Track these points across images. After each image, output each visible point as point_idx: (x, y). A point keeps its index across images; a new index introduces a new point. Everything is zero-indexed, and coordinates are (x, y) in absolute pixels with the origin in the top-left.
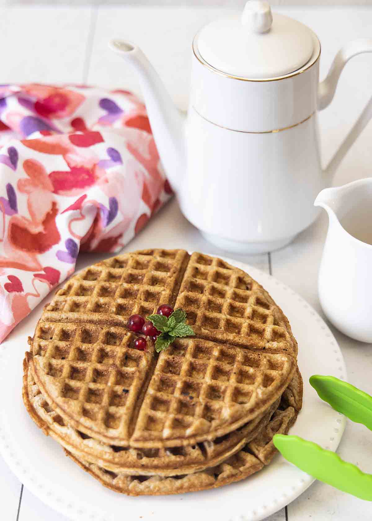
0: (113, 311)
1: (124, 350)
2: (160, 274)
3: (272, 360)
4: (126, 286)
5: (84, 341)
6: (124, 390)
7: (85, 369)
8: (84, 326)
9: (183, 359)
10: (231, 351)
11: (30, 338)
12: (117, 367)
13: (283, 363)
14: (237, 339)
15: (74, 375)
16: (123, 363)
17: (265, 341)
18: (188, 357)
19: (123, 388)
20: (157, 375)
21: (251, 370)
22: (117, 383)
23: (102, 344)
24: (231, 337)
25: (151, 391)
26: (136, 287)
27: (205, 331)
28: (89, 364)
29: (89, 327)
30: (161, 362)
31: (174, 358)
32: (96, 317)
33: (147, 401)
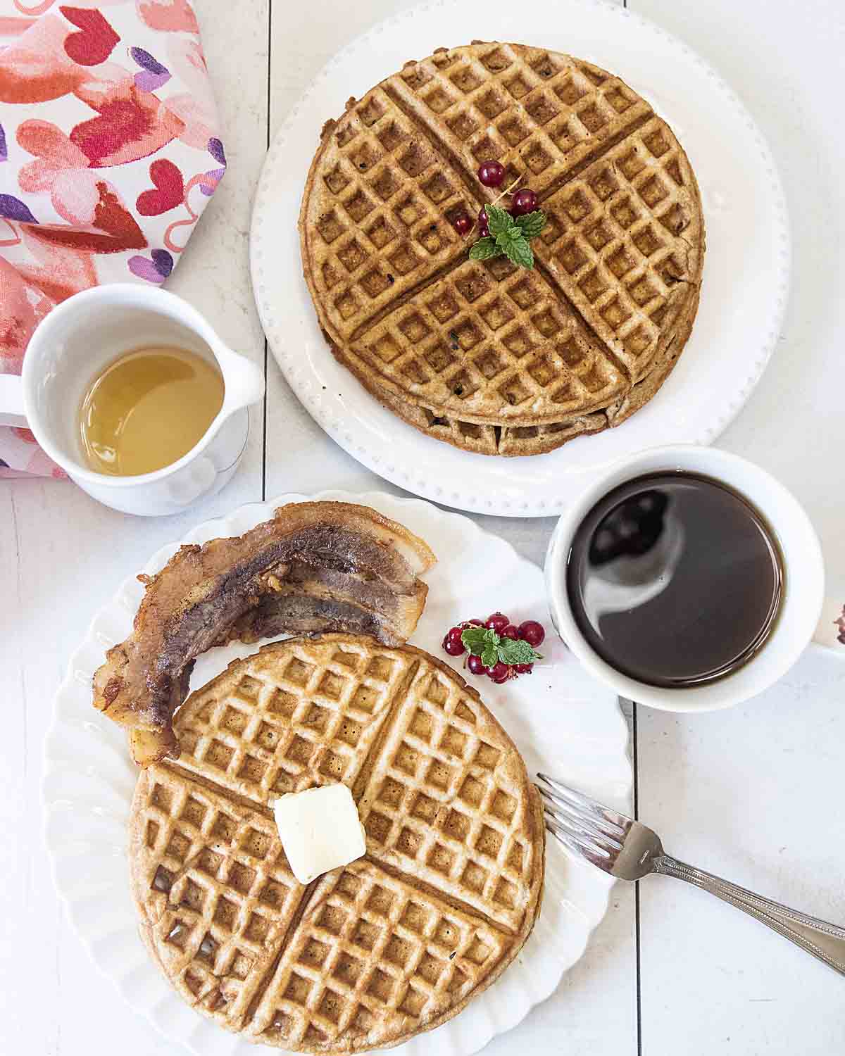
0: (473, 142)
1: (436, 216)
2: (579, 128)
3: (598, 367)
4: (521, 112)
5: (402, 162)
6: (389, 276)
7: (372, 207)
8: (419, 138)
9: (493, 285)
10: (562, 318)
11: (353, 99)
12: (408, 235)
13: (604, 383)
14: (580, 307)
15: (357, 201)
16: (421, 233)
17: (614, 335)
18: (501, 288)
19: (391, 273)
20: (446, 283)
21: (558, 363)
22: (391, 259)
23: (417, 186)
24: (577, 297)
25: (420, 299)
26: (531, 125)
27: (553, 266)
28: (381, 203)
29: (425, 145)
30: (464, 269)
31: (484, 275)
32: (445, 135)
33: (403, 312)
